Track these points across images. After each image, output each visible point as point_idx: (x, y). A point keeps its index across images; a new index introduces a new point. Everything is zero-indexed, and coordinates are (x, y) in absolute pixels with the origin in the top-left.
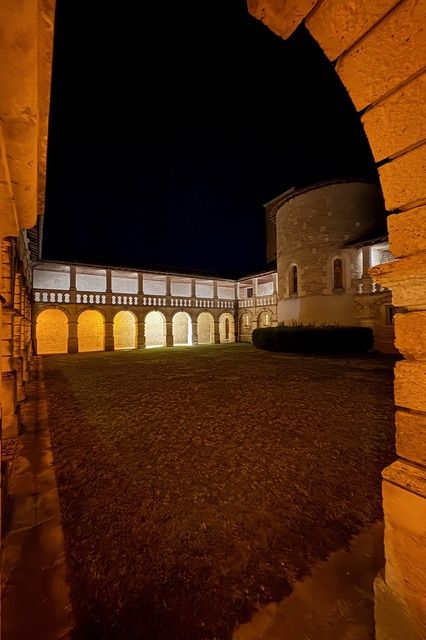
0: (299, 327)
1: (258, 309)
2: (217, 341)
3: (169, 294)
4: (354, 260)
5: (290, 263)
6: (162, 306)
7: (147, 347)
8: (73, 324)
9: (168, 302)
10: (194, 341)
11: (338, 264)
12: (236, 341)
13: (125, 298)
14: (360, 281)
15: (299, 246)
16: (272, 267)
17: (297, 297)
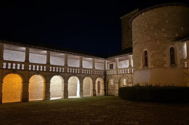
0: (150, 86)
1: (119, 76)
2: (94, 95)
3: (66, 65)
4: (181, 48)
5: (143, 49)
6: (62, 72)
7: (51, 99)
9: (66, 70)
10: (80, 95)
11: (172, 50)
12: (105, 95)
13: (38, 67)
14: (186, 60)
15: (149, 39)
16: (130, 51)
17: (148, 68)
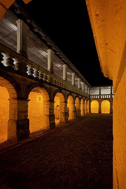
8: (100, 104)
